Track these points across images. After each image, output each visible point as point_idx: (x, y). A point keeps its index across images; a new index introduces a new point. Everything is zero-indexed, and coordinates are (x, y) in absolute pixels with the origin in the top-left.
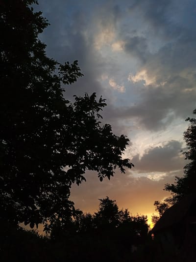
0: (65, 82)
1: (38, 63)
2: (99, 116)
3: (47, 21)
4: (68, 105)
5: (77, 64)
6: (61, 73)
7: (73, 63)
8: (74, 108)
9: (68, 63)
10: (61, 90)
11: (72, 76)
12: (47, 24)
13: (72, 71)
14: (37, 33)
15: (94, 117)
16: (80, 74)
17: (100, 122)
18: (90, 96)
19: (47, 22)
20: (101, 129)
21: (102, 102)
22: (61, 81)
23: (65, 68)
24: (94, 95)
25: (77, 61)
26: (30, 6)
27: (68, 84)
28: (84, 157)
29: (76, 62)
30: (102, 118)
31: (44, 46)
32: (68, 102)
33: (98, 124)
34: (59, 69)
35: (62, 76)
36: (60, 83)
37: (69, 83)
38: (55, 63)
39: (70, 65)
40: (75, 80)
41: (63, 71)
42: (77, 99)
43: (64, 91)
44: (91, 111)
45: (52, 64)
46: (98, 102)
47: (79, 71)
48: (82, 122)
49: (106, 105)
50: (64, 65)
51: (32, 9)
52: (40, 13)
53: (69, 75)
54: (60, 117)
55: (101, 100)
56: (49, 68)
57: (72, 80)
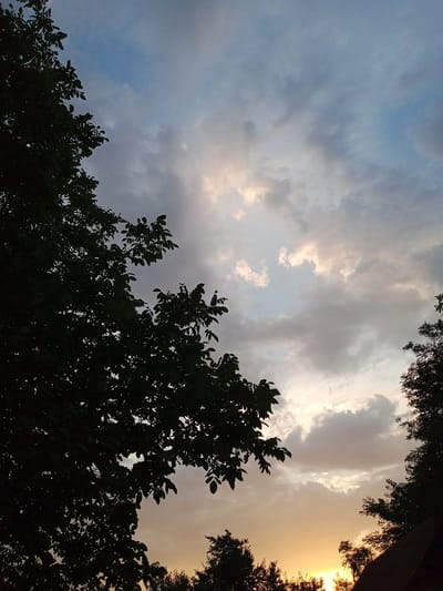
0: (136, 261)
1: (77, 218)
2: (210, 334)
3: (103, 132)
4: (140, 310)
5: (164, 224)
6: (130, 241)
7: (154, 220)
8: (154, 317)
9: (144, 219)
10: (127, 278)
11: (152, 247)
12: (102, 139)
13: (153, 238)
14: (79, 157)
15: (199, 337)
16: (170, 245)
17: (213, 350)
18: (190, 291)
19: (102, 135)
20: (215, 365)
21: (218, 305)
22: (127, 259)
23: (137, 230)
24: (200, 289)
25: (164, 217)
26: (67, 103)
27: (143, 264)
28: (172, 432)
29: (161, 219)
30: (217, 340)
31: (93, 184)
32: (141, 303)
33: (208, 355)
34: (123, 232)
35: (129, 247)
36: (125, 262)
37: (145, 262)
38: (116, 220)
39: (148, 224)
40: (160, 257)
41: (133, 238)
42: (161, 296)
43: (134, 279)
44: (193, 324)
45: (108, 221)
46: (208, 304)
47: (168, 238)
48: (172, 349)
49: (226, 310)
50: (136, 224)
51: (72, 108)
52: (89, 116)
53: (145, 246)
54: (123, 336)
55: (214, 300)
56: (102, 231)
57: (152, 256)
